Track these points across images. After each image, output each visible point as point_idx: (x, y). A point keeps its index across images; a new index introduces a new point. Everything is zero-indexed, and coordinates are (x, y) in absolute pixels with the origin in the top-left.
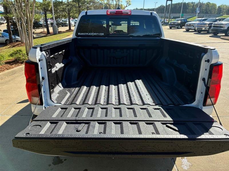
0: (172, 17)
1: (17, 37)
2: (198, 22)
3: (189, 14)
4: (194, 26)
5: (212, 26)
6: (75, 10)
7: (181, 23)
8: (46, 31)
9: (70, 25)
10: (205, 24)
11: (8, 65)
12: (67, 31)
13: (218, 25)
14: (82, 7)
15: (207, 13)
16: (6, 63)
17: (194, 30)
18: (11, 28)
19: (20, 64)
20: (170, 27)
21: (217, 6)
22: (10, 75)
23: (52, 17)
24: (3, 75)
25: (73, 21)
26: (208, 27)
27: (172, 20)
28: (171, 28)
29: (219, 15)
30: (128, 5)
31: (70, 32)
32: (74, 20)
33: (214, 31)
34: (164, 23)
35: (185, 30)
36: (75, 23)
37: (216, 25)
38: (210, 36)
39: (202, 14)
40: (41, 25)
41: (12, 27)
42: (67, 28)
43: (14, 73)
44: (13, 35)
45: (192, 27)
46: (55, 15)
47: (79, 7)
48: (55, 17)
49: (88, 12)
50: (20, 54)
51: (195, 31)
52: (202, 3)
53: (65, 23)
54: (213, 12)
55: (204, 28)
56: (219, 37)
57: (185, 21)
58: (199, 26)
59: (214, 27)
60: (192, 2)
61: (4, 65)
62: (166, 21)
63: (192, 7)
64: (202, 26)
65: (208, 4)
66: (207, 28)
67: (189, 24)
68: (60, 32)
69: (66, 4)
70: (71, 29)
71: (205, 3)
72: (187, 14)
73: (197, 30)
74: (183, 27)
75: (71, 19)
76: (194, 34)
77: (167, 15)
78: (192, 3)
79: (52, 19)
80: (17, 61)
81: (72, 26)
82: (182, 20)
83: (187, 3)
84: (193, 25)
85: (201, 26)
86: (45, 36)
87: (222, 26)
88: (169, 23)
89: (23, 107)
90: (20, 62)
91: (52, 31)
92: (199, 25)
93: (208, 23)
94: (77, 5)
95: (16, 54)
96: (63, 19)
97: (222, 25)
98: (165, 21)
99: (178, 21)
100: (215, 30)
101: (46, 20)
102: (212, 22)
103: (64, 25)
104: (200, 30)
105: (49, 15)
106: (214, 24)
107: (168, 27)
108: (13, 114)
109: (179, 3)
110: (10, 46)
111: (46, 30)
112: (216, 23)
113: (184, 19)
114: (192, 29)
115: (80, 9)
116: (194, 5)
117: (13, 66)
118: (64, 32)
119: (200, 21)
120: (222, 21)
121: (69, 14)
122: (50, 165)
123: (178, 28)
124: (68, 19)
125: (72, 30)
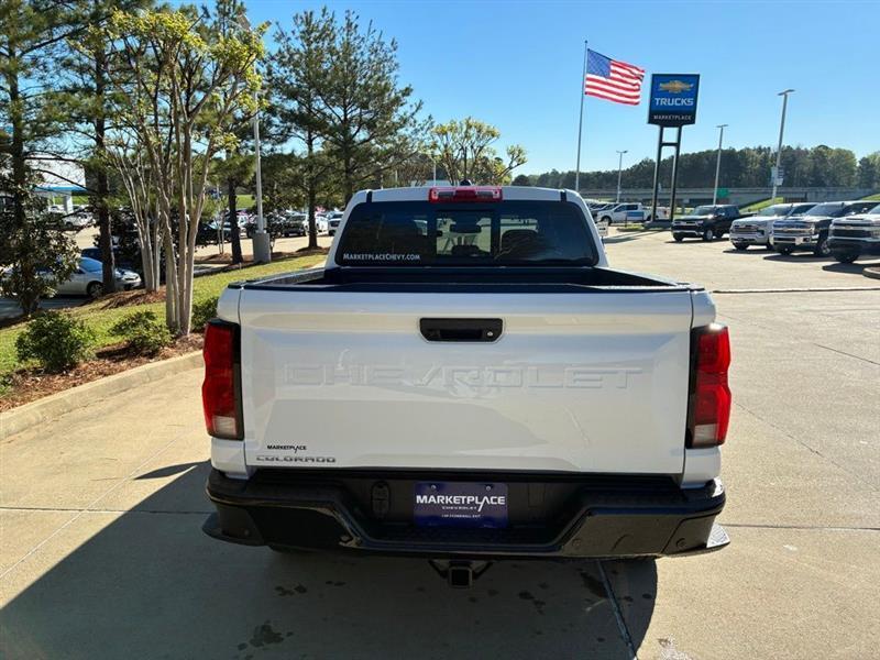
0: (687, 201)
1: (130, 274)
2: (775, 217)
3: (748, 190)
4: (762, 232)
5: (830, 232)
6: (335, 182)
7: (717, 220)
8: (231, 252)
9: (313, 231)
10: (805, 224)
11: (107, 362)
12: (303, 252)
13: (852, 228)
14: (359, 172)
15: (818, 183)
16: (101, 355)
17: (765, 247)
18: (114, 244)
19: (145, 359)
20: (675, 236)
21: (858, 158)
22: (111, 395)
23: (253, 203)
24: (91, 391)
25: (324, 216)
26: (816, 234)
27: (688, 210)
28: (678, 239)
29: (868, 190)
30: (515, 163)
31: (313, 254)
32: (330, 214)
33: (839, 250)
34: (654, 220)
35: (730, 245)
36: (333, 224)
37: (844, 228)
38: (825, 268)
39: (800, 189)
40: (215, 231)
41: (116, 239)
42: (304, 242)
43: (125, 386)
44: (118, 266)
45: (757, 237)
46: (263, 197)
47: (348, 171)
48: (263, 204)
49: (373, 195)
50: (147, 328)
51: (770, 249)
52: (798, 149)
53: (297, 226)
54: (844, 180)
55: (802, 238)
56: (859, 270)
57: (731, 215)
58: (782, 232)
59: (837, 233)
60: (760, 148)
61: (95, 363)
62: (661, 216)
63: (758, 166)
64: (791, 232)
65: (821, 153)
66: (814, 237)
67: (744, 223)
68: (278, 257)
69: (303, 162)
70: (319, 244)
71: (809, 149)
72: (741, 190)
73: (776, 247)
74: (725, 236)
75: (320, 210)
76: (765, 258)
77: (664, 193)
78: (760, 150)
79: (253, 210)
80: (136, 350)
81: (319, 234)
82: (719, 209)
83: (738, 150)
84: (761, 228)
85: (789, 232)
86: (224, 270)
87: (866, 229)
88: (671, 220)
89: (157, 489)
90: (144, 352)
91: (251, 253)
92: (779, 226)
93: (816, 219)
94: (342, 163)
95: (134, 325)
96: (290, 212)
97: (868, 225)
98: (657, 214)
99: (706, 213)
100: (842, 246)
101: (232, 216)
102: (829, 218)
103: (292, 230)
104: (786, 246)
105: (244, 200)
106: (836, 224)
107: (669, 235)
108: (127, 508)
109: (708, 152)
110: (108, 301)
111: (228, 248)
112: (843, 219)
113: (726, 209)
114: (758, 241)
115: (352, 177)
116: (766, 157)
117: (124, 364)
118: (291, 256)
119: (785, 212)
120: (865, 212)
121: (312, 194)
122: (242, 647)
123: (706, 240)
124: (307, 211)
125: (320, 248)
